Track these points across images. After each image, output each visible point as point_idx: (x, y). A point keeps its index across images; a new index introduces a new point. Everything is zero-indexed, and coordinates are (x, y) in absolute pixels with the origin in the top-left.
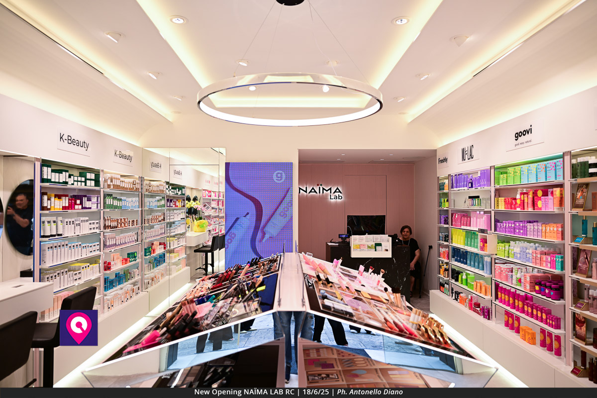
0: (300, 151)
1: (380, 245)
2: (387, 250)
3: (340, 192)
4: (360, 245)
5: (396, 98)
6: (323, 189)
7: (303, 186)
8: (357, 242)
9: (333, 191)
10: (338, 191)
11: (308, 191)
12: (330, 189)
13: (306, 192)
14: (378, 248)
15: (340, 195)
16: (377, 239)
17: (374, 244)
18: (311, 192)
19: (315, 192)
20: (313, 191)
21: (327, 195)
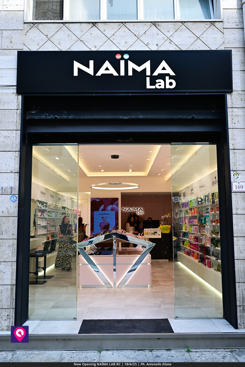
0: (121, 193)
1: (156, 233)
2: (159, 235)
3: (142, 210)
4: (148, 233)
5: (158, 174)
6: (134, 209)
7: (124, 207)
8: (147, 232)
9: (138, 210)
10: (141, 209)
11: (127, 210)
12: (137, 209)
13: (126, 210)
14: (155, 234)
15: (142, 211)
16: (155, 230)
17: (154, 232)
18: (128, 210)
19: (130, 210)
20: (129, 209)
21: (136, 211)
